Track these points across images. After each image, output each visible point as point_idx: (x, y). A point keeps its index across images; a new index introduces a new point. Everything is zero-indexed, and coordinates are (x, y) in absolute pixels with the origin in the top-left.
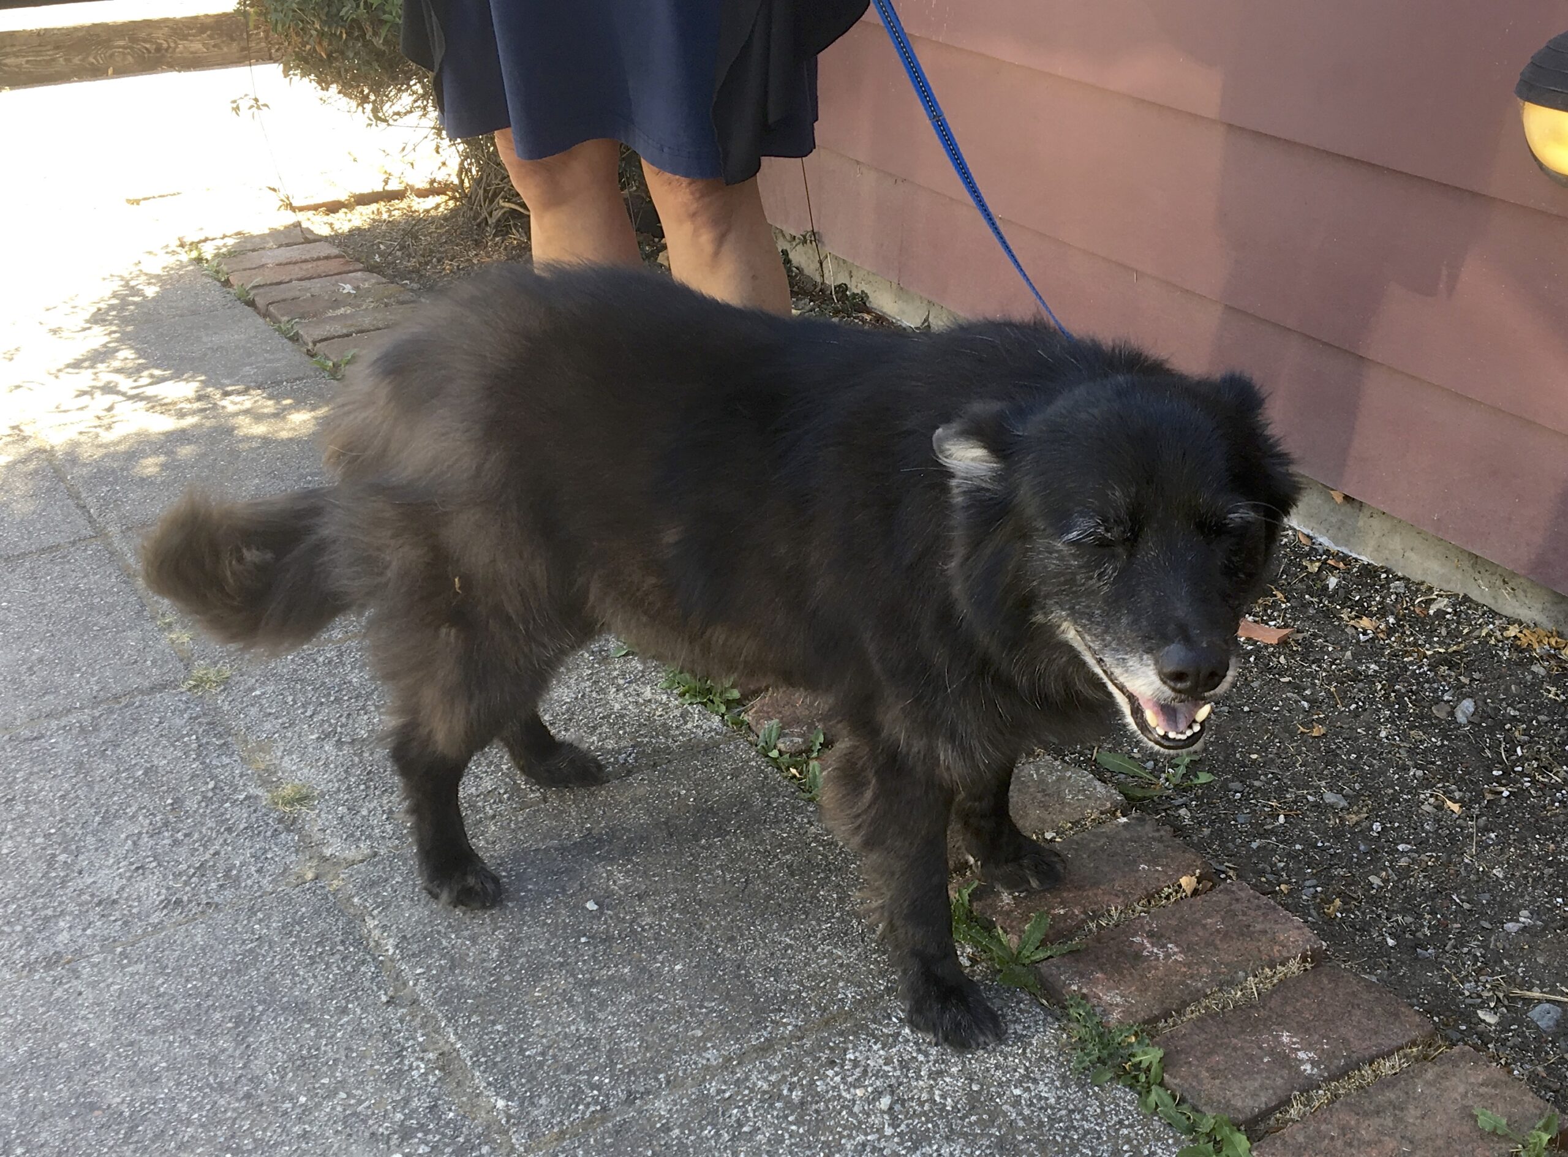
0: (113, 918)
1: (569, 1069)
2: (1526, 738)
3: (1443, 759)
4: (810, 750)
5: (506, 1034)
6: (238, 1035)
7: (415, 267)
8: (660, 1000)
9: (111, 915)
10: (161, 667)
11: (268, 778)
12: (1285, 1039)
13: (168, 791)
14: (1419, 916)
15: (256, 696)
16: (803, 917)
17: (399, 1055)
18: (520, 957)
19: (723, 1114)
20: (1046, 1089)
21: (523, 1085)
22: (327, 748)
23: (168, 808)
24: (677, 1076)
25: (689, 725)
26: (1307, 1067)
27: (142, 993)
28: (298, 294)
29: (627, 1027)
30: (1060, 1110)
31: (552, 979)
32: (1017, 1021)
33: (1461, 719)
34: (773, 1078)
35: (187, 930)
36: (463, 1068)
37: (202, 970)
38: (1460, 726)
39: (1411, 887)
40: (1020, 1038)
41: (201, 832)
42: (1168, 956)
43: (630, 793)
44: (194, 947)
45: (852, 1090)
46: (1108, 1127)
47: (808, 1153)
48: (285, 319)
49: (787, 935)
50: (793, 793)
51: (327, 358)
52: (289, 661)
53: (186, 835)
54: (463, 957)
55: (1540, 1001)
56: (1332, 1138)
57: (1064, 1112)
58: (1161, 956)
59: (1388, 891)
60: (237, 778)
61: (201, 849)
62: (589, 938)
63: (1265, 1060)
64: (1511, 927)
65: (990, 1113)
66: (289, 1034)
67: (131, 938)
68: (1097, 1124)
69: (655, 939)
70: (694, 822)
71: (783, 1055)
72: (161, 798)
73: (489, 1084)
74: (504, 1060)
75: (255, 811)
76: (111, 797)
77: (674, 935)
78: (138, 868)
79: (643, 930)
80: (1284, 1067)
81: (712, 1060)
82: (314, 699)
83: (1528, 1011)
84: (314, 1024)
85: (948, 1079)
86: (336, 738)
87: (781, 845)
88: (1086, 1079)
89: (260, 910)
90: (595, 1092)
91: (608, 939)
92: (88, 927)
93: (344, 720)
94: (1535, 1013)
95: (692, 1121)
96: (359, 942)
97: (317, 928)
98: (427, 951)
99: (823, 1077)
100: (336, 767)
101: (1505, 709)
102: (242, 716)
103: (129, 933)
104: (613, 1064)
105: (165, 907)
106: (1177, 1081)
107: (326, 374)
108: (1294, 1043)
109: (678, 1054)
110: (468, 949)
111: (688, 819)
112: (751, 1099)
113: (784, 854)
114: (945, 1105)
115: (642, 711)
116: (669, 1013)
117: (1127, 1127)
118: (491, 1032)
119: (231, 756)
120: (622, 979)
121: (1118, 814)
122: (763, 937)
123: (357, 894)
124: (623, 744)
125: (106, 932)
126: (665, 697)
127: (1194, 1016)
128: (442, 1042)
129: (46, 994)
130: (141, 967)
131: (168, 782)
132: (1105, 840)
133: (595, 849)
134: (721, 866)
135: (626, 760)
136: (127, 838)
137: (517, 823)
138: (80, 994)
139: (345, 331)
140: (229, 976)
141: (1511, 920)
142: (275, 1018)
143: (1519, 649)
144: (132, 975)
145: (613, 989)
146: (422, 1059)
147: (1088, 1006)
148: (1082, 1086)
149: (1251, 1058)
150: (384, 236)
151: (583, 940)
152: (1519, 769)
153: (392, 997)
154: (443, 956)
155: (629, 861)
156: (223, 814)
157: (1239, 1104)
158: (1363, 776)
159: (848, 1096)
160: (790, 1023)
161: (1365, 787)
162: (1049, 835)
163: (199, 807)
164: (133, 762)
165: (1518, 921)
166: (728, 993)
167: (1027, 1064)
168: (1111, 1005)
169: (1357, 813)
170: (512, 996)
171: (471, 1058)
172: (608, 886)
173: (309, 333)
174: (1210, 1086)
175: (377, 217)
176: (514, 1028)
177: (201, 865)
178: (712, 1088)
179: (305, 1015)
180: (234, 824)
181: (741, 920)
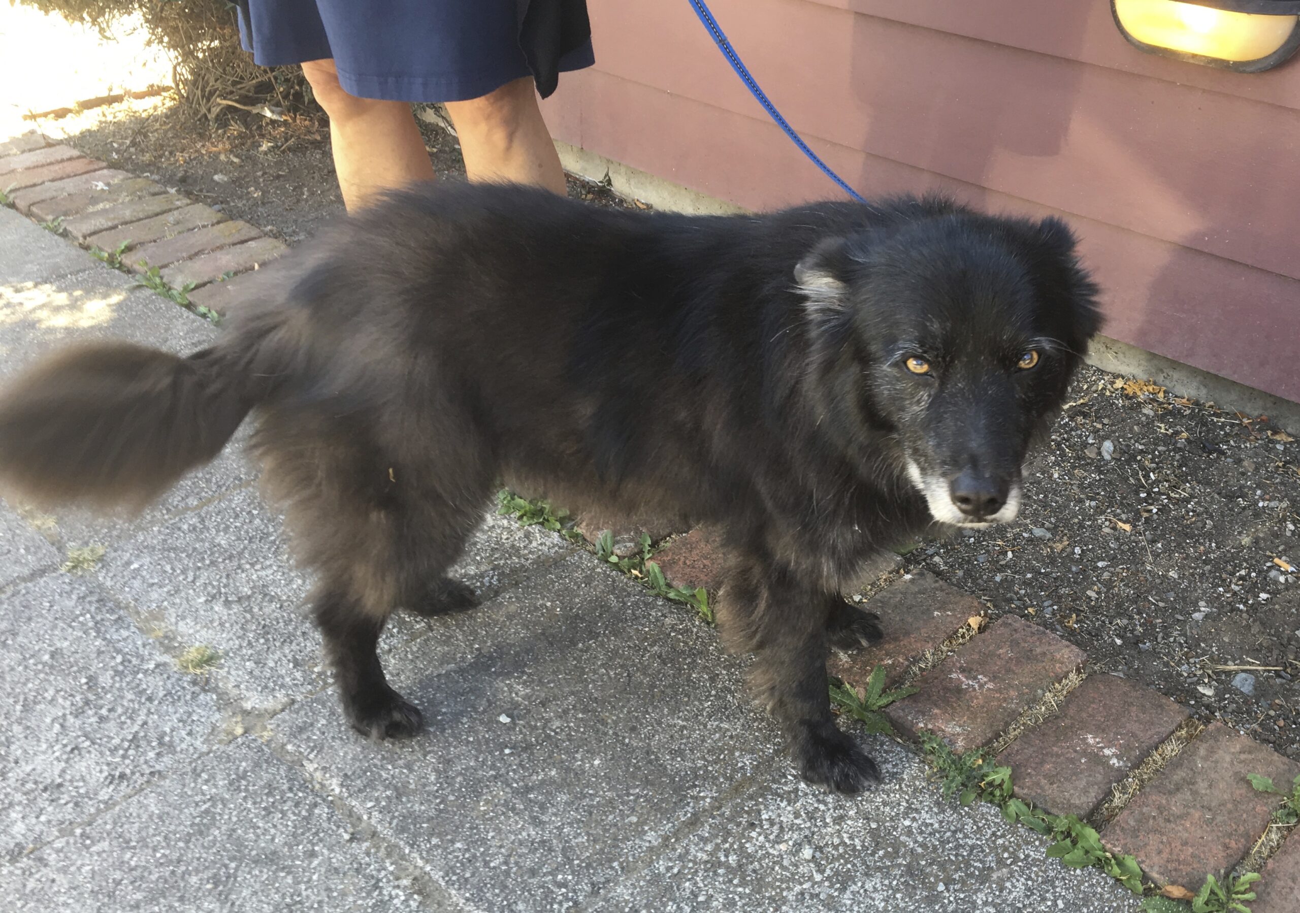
0: (63, 802)
1: (533, 873)
2: (1154, 465)
3: (1105, 490)
4: (641, 552)
5: (468, 850)
6: (220, 895)
7: (151, 161)
8: (591, 795)
9: (59, 798)
10: (35, 553)
11: (168, 644)
12: (1091, 741)
13: (79, 671)
14: (1131, 618)
15: (135, 569)
16: (686, 699)
17: (376, 887)
18: (457, 776)
19: (678, 889)
20: (928, 816)
21: (498, 895)
22: (216, 609)
23: (85, 687)
24: (628, 862)
25: (534, 544)
26: (1114, 761)
27: (114, 870)
28: (54, 194)
29: (571, 824)
30: (945, 832)
31: (491, 792)
32: (886, 761)
33: (1107, 457)
34: (709, 847)
35: (139, 802)
36: (438, 889)
37: (166, 838)
38: (1108, 462)
39: (1117, 595)
40: (893, 775)
41: (123, 706)
42: (981, 686)
43: (503, 611)
44: (151, 817)
45: (776, 846)
46: (987, 840)
47: (759, 910)
48: (50, 217)
49: (679, 718)
50: (641, 591)
51: (101, 249)
52: (156, 533)
53: (110, 710)
54: (406, 785)
55: (1237, 672)
56: (1154, 817)
57: (949, 834)
58: (976, 686)
59: (1102, 601)
60: (141, 649)
61: (128, 721)
62: (511, 748)
63: (1083, 761)
64: (1197, 616)
65: (892, 845)
66: (267, 885)
67: (86, 818)
68: (977, 839)
69: (569, 740)
70: (566, 630)
71: (710, 826)
72: (75, 678)
73: (467, 900)
74: (473, 875)
75: (168, 678)
76: (25, 684)
77: (583, 733)
78: (72, 750)
79: (556, 733)
80: (1098, 764)
81: (653, 841)
82: (191, 565)
83: (1230, 681)
84: (289, 870)
85: (849, 822)
86: (223, 599)
87: (646, 638)
88: (955, 802)
89: (203, 771)
90: (564, 890)
91: (529, 747)
92: (41, 814)
93: (224, 580)
94: (1237, 681)
95: (654, 900)
96: (303, 787)
97: (262, 780)
98: (370, 785)
99: (749, 839)
100: (232, 625)
101: (1134, 445)
102: (127, 589)
103: (83, 813)
104: (570, 861)
105: (111, 783)
106: (1026, 791)
107: (105, 264)
108: (1098, 743)
109: (622, 841)
110: (407, 776)
111: (560, 627)
112: (696, 871)
113: (652, 646)
114: (855, 846)
115: (490, 537)
116: (603, 806)
117: (1001, 837)
118: (454, 851)
119: (128, 628)
120: (552, 781)
121: (902, 571)
122: (659, 723)
123: (289, 742)
124: (483, 568)
125: (60, 816)
126: (505, 522)
127: (1016, 733)
128: (411, 869)
129: (19, 886)
130: (105, 845)
131: (76, 662)
132: (900, 595)
133: (489, 667)
134: (603, 665)
135: (490, 582)
136: (53, 721)
137: (413, 653)
138: (53, 881)
139: (110, 224)
140: (193, 839)
141: (1195, 611)
142: (249, 873)
143: (1127, 397)
144: (99, 854)
145: (547, 791)
146: (398, 887)
147: (939, 740)
148: (955, 809)
149: (1072, 761)
150: (114, 136)
151: (507, 751)
152: (1156, 490)
153: (352, 834)
154: (387, 787)
155: (523, 672)
156: (138, 685)
157: (1077, 802)
158: (1053, 511)
159: (776, 853)
160: (707, 795)
161: (1058, 520)
162: (857, 598)
163: (114, 682)
164: (37, 648)
165: (1200, 611)
166: (646, 778)
167: (907, 797)
168: (953, 735)
169: (1061, 541)
170: (461, 814)
171: (443, 878)
172: (512, 699)
173: (78, 229)
174: (1051, 791)
175: (103, 119)
176: (471, 843)
177: (134, 737)
178: (661, 866)
179: (277, 864)
180: (152, 693)
181: (636, 711)
